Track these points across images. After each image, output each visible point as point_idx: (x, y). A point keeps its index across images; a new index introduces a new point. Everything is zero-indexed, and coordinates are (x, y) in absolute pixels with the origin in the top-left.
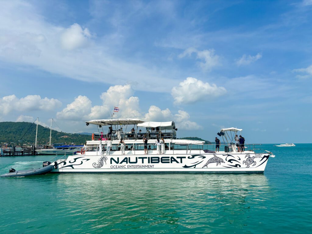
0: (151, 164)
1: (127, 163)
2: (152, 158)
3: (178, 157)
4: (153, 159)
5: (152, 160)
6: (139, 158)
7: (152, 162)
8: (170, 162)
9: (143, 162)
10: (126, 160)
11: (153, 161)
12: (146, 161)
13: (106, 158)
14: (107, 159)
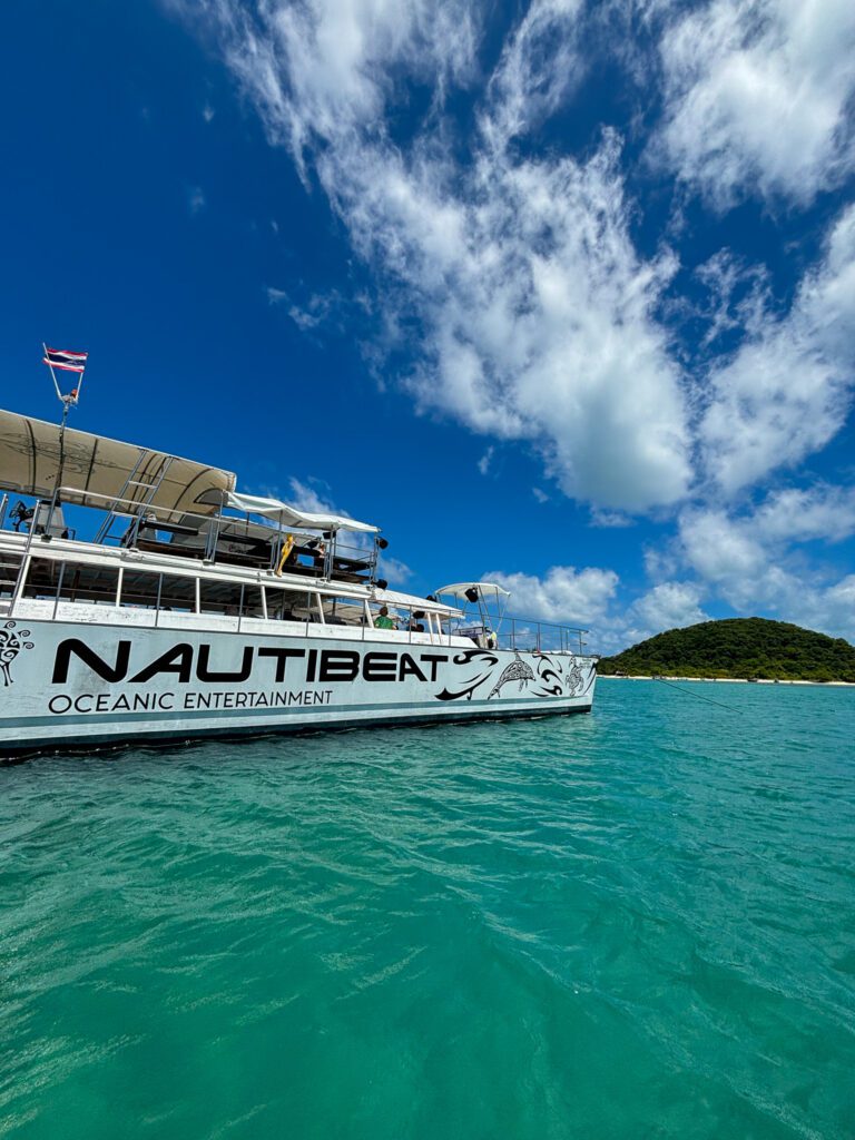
0: (318, 686)
1: (185, 678)
2: (326, 654)
3: (424, 658)
4: (330, 660)
5: (325, 666)
6: (264, 652)
7: (324, 677)
8: (397, 678)
9: (280, 677)
10: (178, 661)
11: (329, 672)
12: (296, 667)
13: (20, 640)
14: (30, 646)
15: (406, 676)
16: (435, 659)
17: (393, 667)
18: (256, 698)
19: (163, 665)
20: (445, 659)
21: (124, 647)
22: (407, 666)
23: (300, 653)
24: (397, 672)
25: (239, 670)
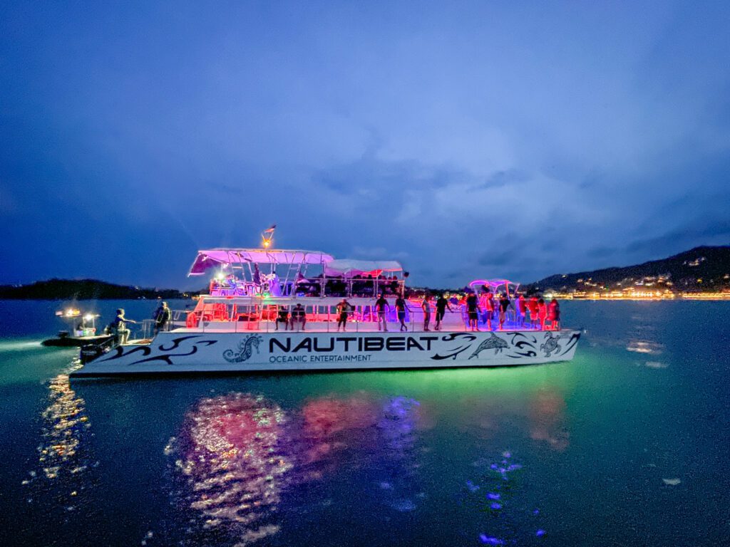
0: (364, 353)
1: (310, 350)
2: (367, 339)
3: (422, 339)
4: (369, 342)
5: (367, 344)
6: (339, 339)
7: (366, 349)
8: (406, 349)
9: (346, 349)
10: (307, 344)
11: (369, 347)
13: (260, 339)
14: (262, 341)
15: (411, 348)
16: (429, 339)
17: (403, 344)
18: (337, 357)
19: (301, 346)
20: (436, 338)
21: (289, 340)
22: (412, 343)
23: (354, 339)
24: (406, 346)
25: (329, 347)
